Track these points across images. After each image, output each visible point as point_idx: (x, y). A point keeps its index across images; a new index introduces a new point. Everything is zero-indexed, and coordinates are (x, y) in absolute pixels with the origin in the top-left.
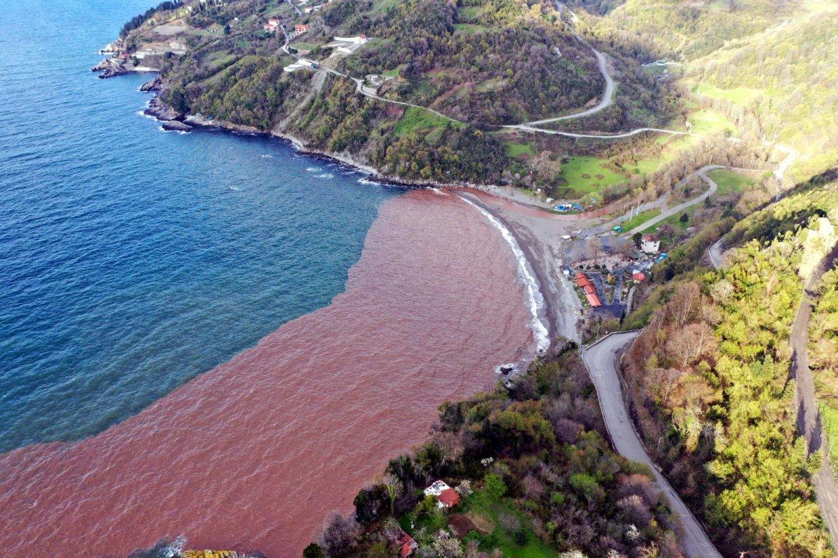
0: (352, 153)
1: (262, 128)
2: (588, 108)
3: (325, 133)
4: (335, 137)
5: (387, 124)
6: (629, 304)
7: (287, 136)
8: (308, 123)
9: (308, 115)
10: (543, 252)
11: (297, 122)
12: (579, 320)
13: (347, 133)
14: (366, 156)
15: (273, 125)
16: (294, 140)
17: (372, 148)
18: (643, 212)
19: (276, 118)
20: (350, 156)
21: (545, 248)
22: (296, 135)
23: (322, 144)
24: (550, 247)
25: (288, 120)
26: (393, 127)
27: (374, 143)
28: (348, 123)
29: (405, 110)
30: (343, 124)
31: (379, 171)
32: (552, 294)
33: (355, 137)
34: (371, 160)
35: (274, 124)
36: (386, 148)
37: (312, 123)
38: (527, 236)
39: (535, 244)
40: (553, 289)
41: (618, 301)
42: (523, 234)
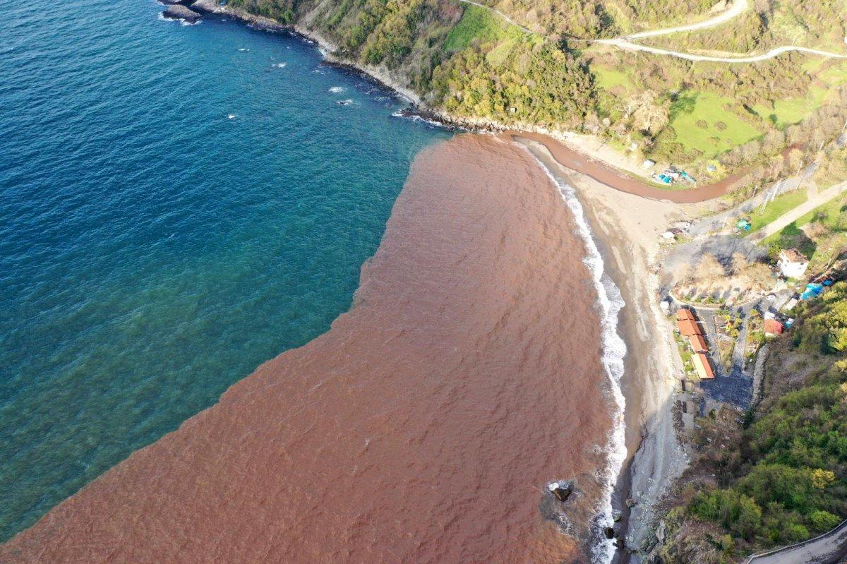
0: (390, 68)
1: (283, 21)
2: (713, 15)
3: (358, 38)
4: (370, 44)
5: (438, 31)
6: (757, 382)
7: (314, 35)
8: (340, 19)
9: (341, 7)
10: (633, 259)
11: (327, 15)
12: (679, 402)
13: (386, 40)
14: (408, 75)
15: (296, 19)
16: (322, 42)
17: (417, 63)
18: (781, 195)
19: (301, 10)
20: (387, 72)
21: (636, 252)
22: (324, 34)
23: (353, 52)
24: (643, 250)
25: (316, 12)
26: (446, 35)
27: (419, 57)
28: (387, 26)
29: (464, 10)
30: (381, 25)
31: (423, 99)
32: (641, 341)
33: (395, 48)
34: (413, 82)
35: (298, 17)
36: (433, 66)
37: (345, 18)
38: (611, 226)
39: (623, 243)
40: (643, 333)
41: (740, 370)
42: (606, 224)
